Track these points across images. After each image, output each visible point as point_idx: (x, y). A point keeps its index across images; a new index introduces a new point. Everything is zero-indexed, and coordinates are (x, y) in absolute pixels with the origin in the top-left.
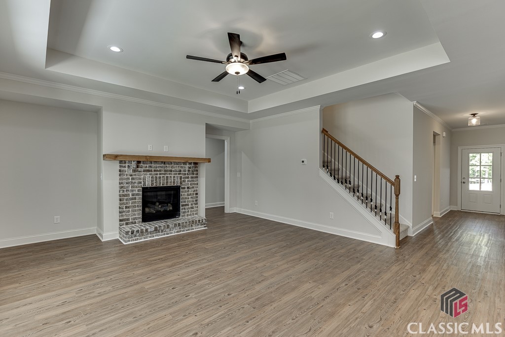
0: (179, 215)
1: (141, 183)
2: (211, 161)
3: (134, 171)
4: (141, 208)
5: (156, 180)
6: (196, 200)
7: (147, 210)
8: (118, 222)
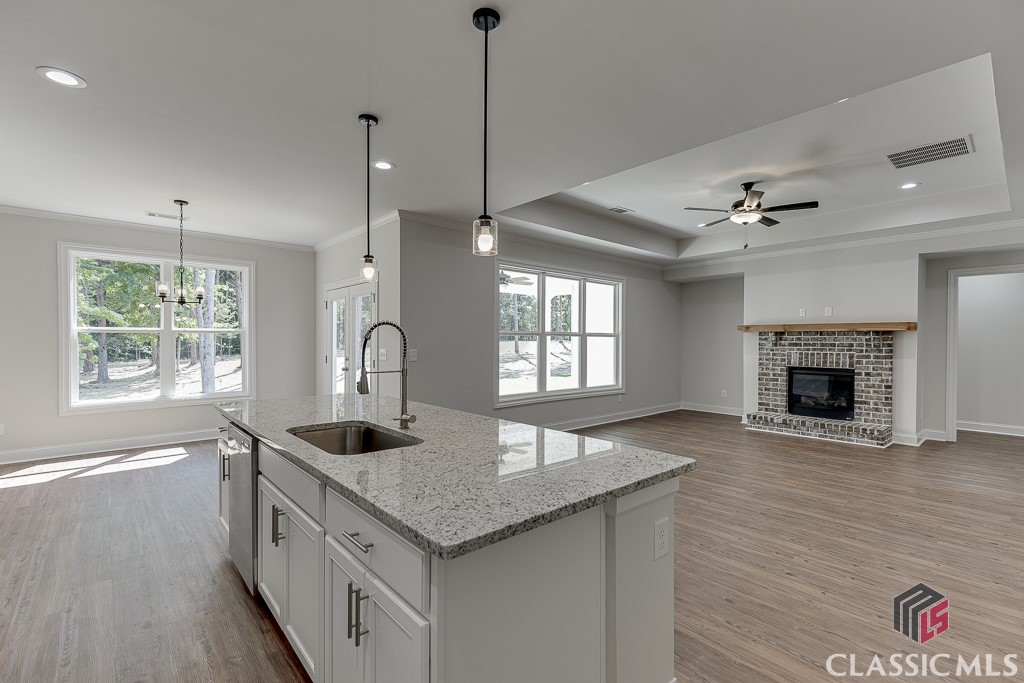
0: (852, 417)
1: (785, 360)
2: (919, 327)
3: (775, 345)
4: (785, 394)
5: (807, 357)
6: (888, 399)
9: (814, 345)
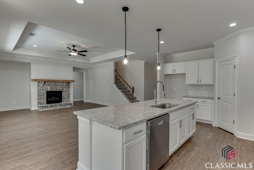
0: (62, 102)
1: (46, 89)
2: (75, 81)
3: (43, 85)
4: (46, 99)
5: (52, 88)
6: (69, 96)
7: (49, 100)
8: (37, 104)
9: (54, 85)
